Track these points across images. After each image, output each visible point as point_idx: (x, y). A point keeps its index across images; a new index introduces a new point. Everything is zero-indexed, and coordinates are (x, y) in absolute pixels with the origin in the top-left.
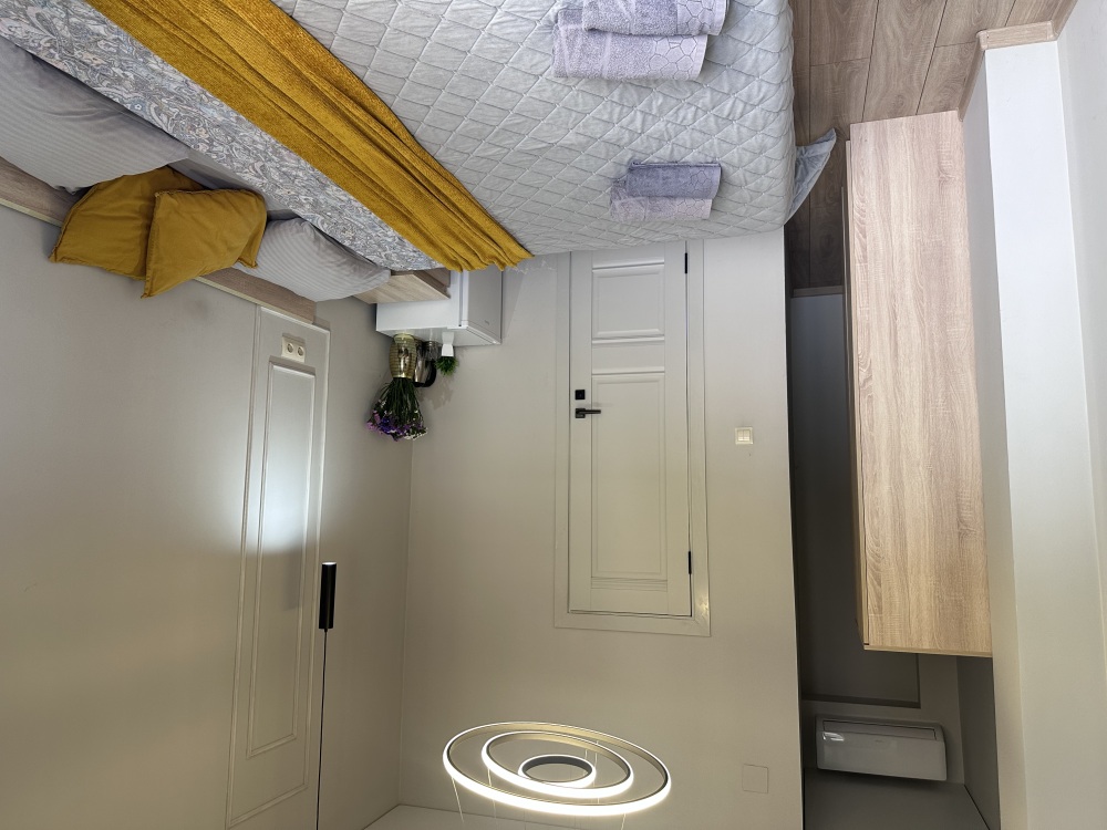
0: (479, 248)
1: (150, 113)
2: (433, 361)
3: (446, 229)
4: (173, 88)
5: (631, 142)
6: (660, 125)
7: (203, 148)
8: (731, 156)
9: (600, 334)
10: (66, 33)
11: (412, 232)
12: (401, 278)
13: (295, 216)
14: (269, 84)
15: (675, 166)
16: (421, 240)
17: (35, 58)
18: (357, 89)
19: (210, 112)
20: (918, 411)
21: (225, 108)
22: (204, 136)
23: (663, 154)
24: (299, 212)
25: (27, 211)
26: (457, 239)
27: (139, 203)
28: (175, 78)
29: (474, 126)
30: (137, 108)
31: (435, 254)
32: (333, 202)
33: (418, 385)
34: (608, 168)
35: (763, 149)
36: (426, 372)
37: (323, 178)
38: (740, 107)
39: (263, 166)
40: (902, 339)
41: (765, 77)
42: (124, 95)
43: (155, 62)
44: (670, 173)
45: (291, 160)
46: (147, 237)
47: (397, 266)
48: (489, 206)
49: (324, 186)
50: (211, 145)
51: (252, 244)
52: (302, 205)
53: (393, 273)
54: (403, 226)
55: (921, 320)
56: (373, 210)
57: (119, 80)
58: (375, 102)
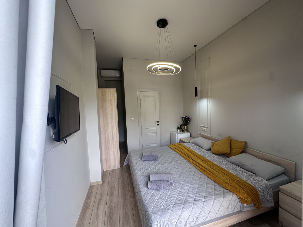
0: (177, 147)
1: (234, 166)
2: (181, 129)
3: (183, 150)
4: (231, 170)
5: (157, 164)
6: (153, 167)
7: (224, 160)
8: (141, 162)
9: (155, 134)
10: (250, 178)
11: (188, 149)
12: (188, 142)
13: (207, 150)
14: (216, 171)
15: (149, 161)
16: (186, 147)
17: (254, 174)
18: (202, 171)
19: (224, 166)
20: (109, 124)
21: (222, 167)
22: (224, 163)
23: (152, 162)
24: (206, 151)
25: (251, 149)
26: (181, 148)
27: (232, 151)
28: (231, 171)
29: (182, 166)
30: (236, 166)
31: (184, 146)
32: (201, 153)
33: (183, 125)
34: (159, 160)
35: (136, 163)
36: (182, 127)
37: (204, 157)
38: (141, 170)
39: (213, 158)
40: (111, 135)
41: (138, 175)
42: (239, 168)
43: (235, 174)
44: (150, 159)
45: (209, 159)
46: (231, 146)
47: (189, 143)
48: (177, 153)
49: (203, 155)
50: (223, 161)
51: (213, 146)
52: (206, 152)
53: (189, 142)
54: (189, 150)
55: (109, 138)
56: (195, 152)
57: (240, 171)
58: (198, 169)
